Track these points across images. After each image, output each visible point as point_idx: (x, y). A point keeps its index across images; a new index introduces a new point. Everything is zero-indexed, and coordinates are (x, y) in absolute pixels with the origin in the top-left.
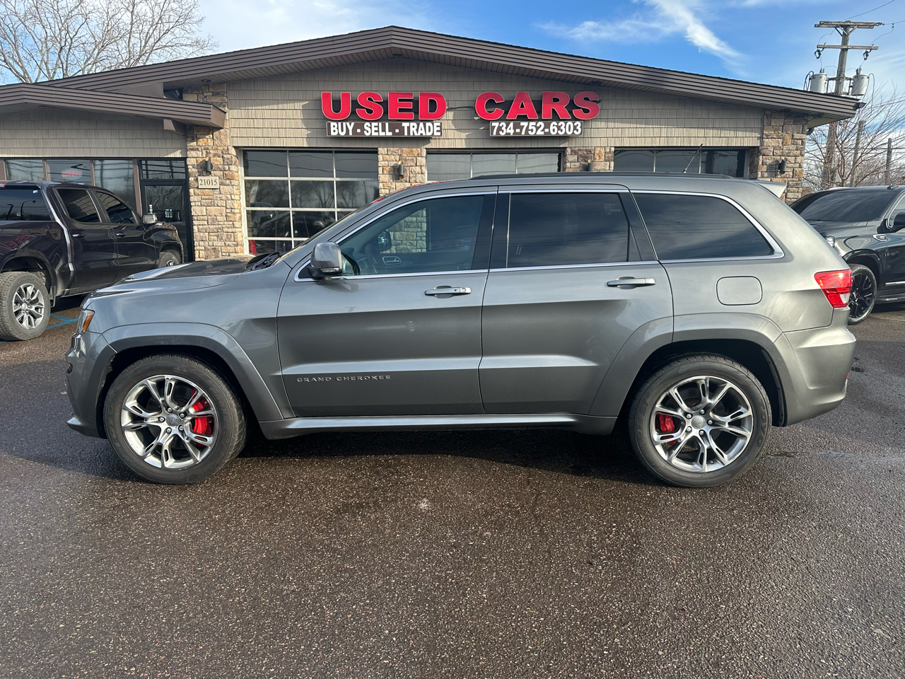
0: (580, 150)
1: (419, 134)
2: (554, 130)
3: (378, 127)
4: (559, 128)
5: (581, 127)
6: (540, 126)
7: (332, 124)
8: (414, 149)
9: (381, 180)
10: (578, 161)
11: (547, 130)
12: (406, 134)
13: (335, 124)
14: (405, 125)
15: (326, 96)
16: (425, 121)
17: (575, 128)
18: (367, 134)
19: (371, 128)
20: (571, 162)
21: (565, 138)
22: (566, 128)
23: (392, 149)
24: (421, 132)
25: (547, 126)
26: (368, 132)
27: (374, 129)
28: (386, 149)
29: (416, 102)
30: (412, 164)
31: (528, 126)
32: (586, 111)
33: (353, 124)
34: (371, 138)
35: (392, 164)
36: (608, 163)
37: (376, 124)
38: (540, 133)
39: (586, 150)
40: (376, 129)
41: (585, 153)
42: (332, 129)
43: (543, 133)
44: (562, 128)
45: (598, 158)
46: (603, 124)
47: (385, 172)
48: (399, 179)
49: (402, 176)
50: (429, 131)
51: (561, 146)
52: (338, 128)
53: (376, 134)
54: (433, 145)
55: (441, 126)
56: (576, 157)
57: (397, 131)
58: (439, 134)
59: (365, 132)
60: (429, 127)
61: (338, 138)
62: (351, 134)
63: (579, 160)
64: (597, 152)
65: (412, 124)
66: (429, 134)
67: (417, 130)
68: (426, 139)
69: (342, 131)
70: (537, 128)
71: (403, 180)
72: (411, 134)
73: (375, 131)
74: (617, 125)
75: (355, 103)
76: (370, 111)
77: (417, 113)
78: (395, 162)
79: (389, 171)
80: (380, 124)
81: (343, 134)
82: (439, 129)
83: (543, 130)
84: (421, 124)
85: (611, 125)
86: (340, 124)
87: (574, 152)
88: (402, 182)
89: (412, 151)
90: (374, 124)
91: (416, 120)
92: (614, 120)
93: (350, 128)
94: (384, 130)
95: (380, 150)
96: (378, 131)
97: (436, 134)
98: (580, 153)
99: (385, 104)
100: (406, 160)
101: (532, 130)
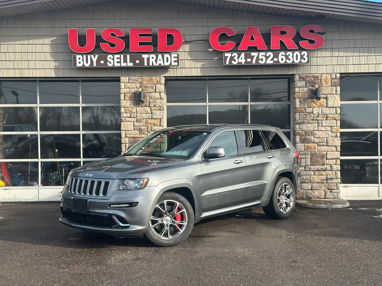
0: (307, 77)
1: (158, 64)
2: (282, 59)
3: (120, 58)
4: (287, 57)
5: (308, 56)
6: (270, 56)
7: (78, 57)
8: (154, 78)
9: (122, 105)
10: (306, 87)
11: (276, 59)
12: (146, 64)
13: (81, 56)
14: (145, 56)
15: (73, 32)
16: (163, 53)
17: (302, 57)
18: (110, 65)
19: (113, 59)
20: (299, 87)
21: (293, 66)
22: (294, 57)
23: (133, 78)
24: (160, 62)
25: (276, 56)
26: (110, 63)
27: (116, 60)
28: (127, 78)
29: (155, 37)
30: (152, 90)
31: (258, 56)
32: (311, 42)
33: (97, 56)
34: (114, 69)
35: (133, 90)
36: (335, 88)
37: (118, 56)
38: (269, 62)
39: (313, 77)
40: (119, 60)
41: (313, 79)
42: (78, 61)
43: (272, 62)
44: (290, 57)
45: (324, 83)
46: (328, 54)
47: (127, 98)
48: (139, 104)
49: (143, 102)
50: (167, 61)
51: (290, 73)
52: (83, 60)
53: (119, 65)
54: (171, 73)
55: (178, 57)
56: (304, 83)
57: (138, 62)
58: (176, 64)
59: (108, 63)
60: (167, 58)
61: (83, 68)
62: (95, 65)
63: (308, 85)
64: (323, 78)
65: (151, 56)
66: (167, 64)
67: (156, 61)
68: (165, 69)
69: (87, 62)
70: (267, 58)
71: (143, 105)
72: (151, 64)
73: (118, 62)
74: (341, 54)
75: (99, 39)
76: (112, 45)
77: (155, 46)
78: (136, 89)
79: (130, 98)
80: (122, 56)
81: (87, 65)
82: (176, 59)
83: (272, 59)
84: (160, 56)
85: (336, 54)
86: (85, 56)
87: (302, 78)
88: (142, 106)
89: (152, 79)
90: (116, 56)
91: (156, 52)
92: (338, 49)
93: (95, 60)
94: (125, 61)
95: (123, 79)
96: (120, 62)
97: (173, 64)
98: (308, 79)
99: (126, 38)
100: (146, 87)
101: (262, 60)
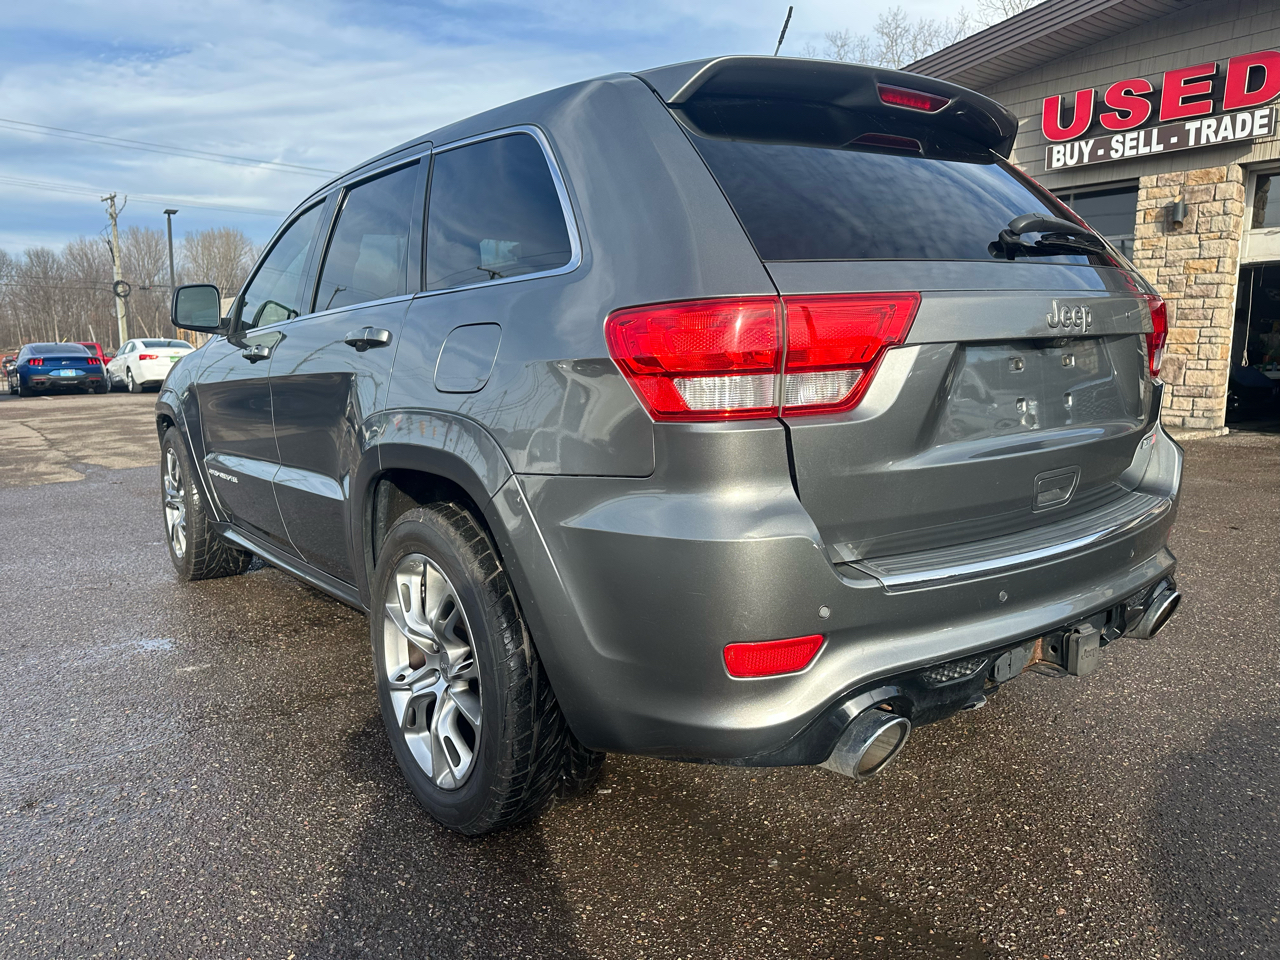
1: (1220, 139)
3: (1137, 139)
7: (1056, 148)
8: (1214, 170)
9: (1138, 234)
12: (1192, 142)
13: (1061, 148)
14: (1192, 126)
15: (1051, 104)
16: (1233, 113)
18: (1115, 156)
19: (1123, 143)
23: (1167, 176)
24: (1227, 133)
26: (1117, 151)
27: (1129, 144)
28: (1154, 178)
29: (1218, 79)
30: (1206, 198)
33: (1091, 142)
34: (1125, 162)
35: (1164, 202)
37: (1134, 135)
40: (1134, 143)
42: (1055, 156)
47: (1149, 219)
48: (1174, 229)
49: (1180, 224)
50: (1243, 129)
52: (1064, 155)
53: (1133, 152)
54: (1256, 155)
55: (1269, 116)
57: (1174, 140)
58: (1265, 130)
59: (1113, 153)
60: (1244, 122)
61: (1066, 171)
62: (1086, 160)
65: (1206, 122)
66: (1241, 135)
67: (1216, 132)
68: (1246, 144)
69: (1072, 157)
71: (1183, 230)
72: (1203, 141)
73: (1131, 148)
75: (1100, 107)
76: (1124, 114)
77: (1218, 101)
78: (1171, 199)
79: (1156, 217)
80: (1142, 133)
81: (1071, 163)
82: (1265, 121)
84: (1227, 120)
86: (1069, 146)
88: (1180, 234)
89: (1208, 173)
90: (1129, 136)
91: (1217, 113)
93: (1086, 150)
94: (1148, 143)
95: (1144, 181)
96: (1137, 147)
97: (1257, 132)
99: (1154, 96)
100: (1192, 192)
